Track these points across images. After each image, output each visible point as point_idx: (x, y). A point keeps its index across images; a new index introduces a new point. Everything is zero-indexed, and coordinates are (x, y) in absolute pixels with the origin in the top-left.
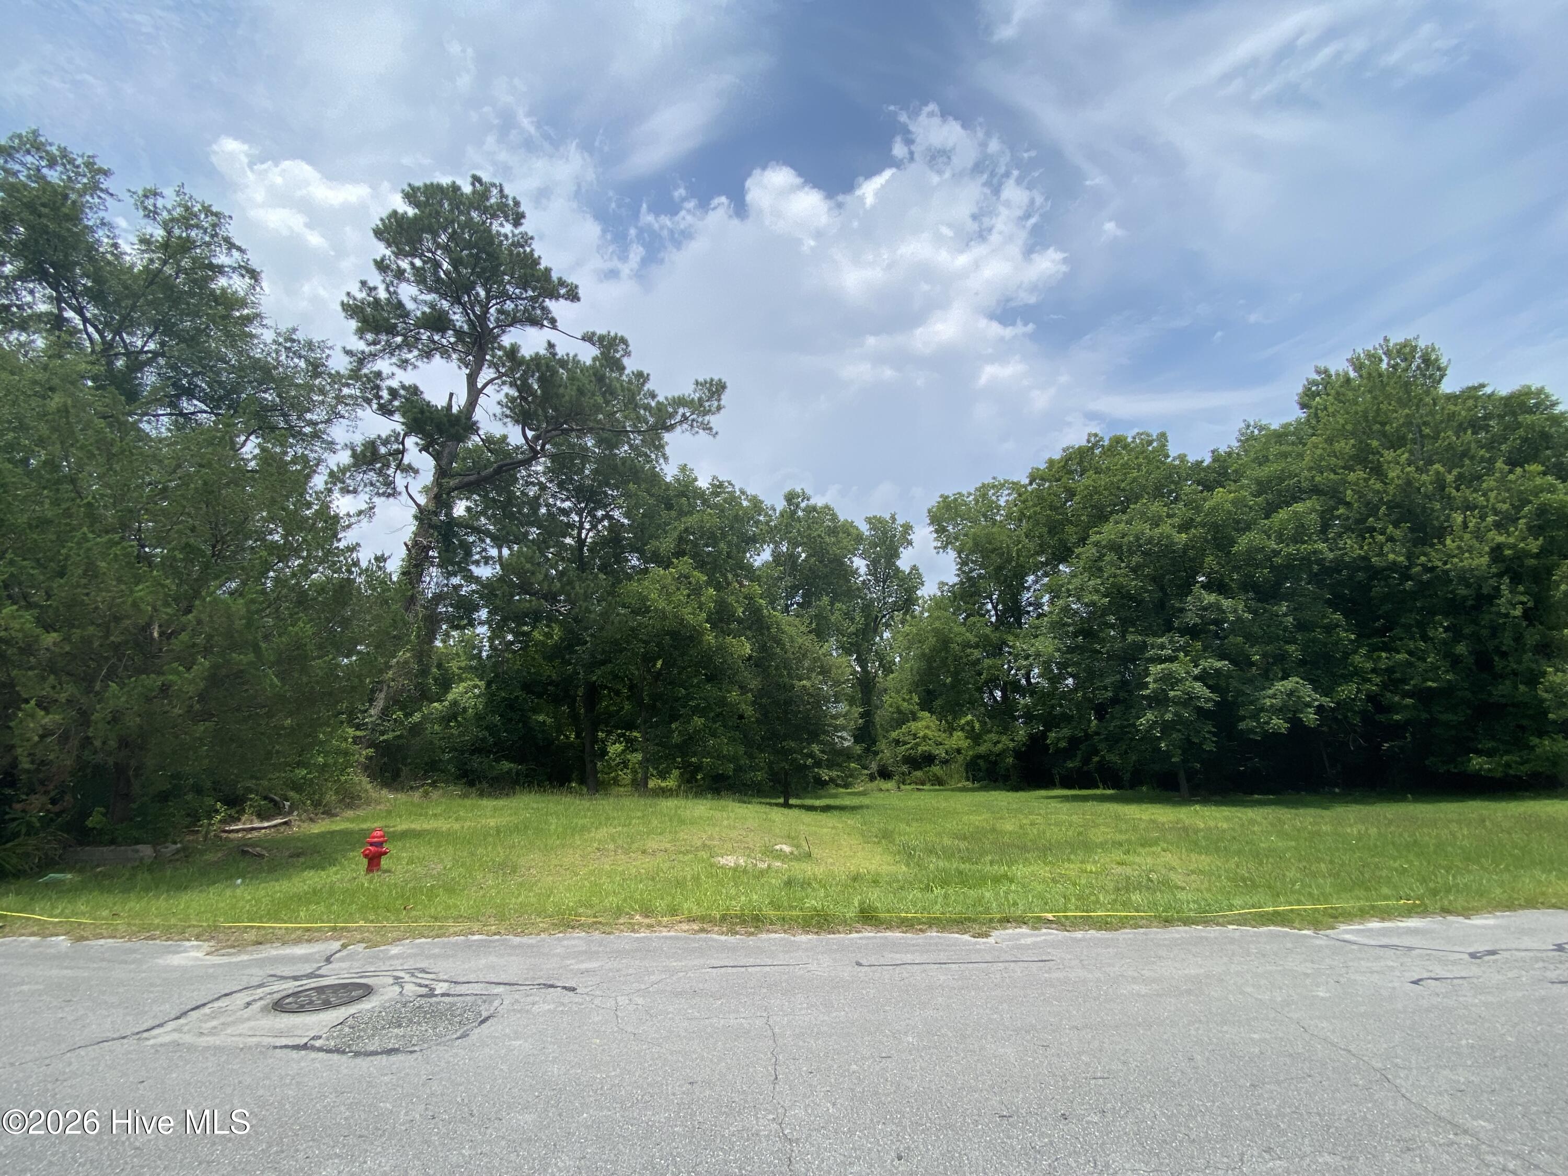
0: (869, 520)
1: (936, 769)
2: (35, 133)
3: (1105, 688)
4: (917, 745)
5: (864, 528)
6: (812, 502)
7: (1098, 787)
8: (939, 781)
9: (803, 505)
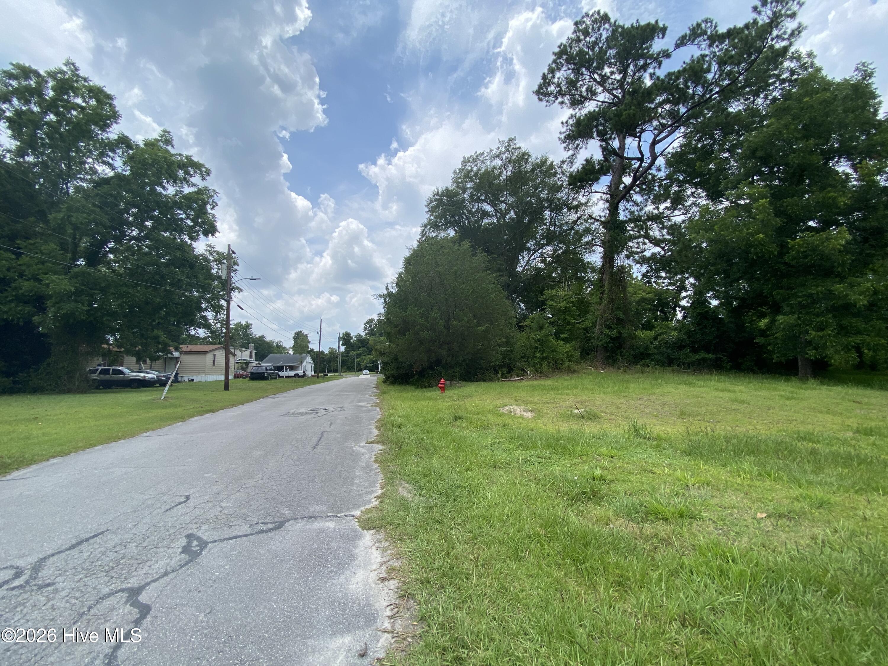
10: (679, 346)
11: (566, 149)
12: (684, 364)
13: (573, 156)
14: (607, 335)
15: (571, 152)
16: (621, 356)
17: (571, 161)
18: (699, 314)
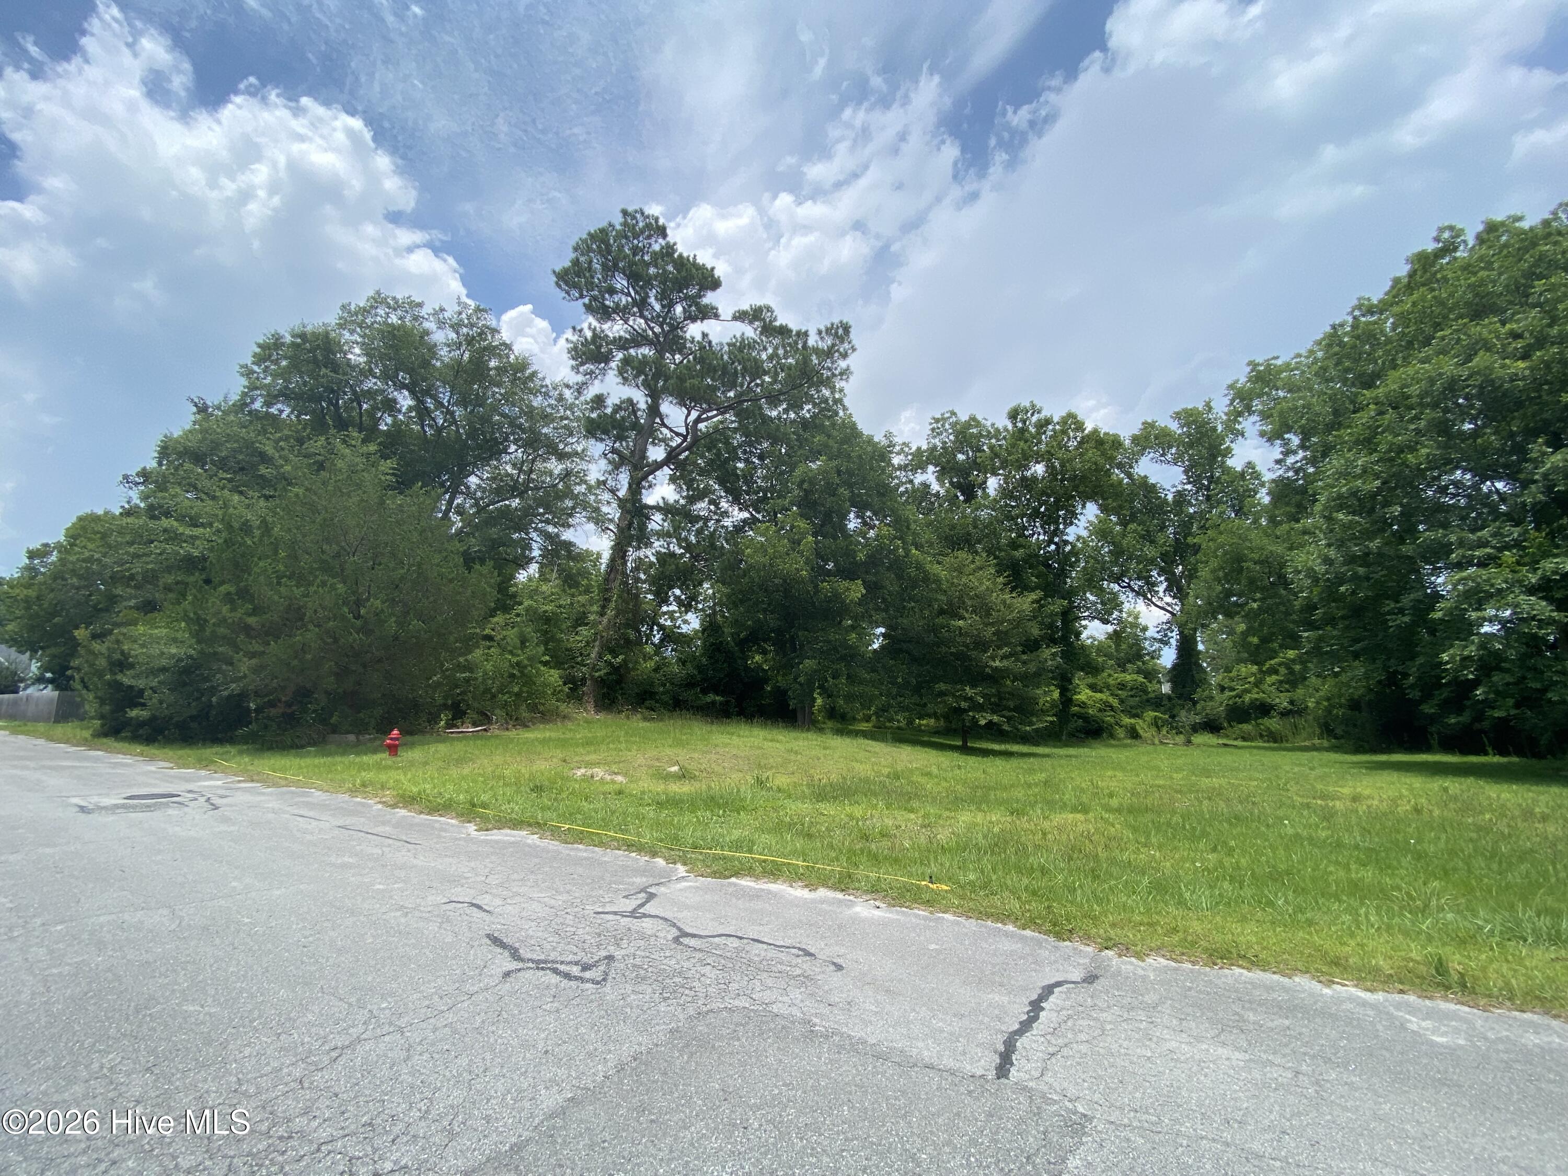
0: (1177, 416)
1: (1273, 723)
2: (378, 293)
3: (1401, 611)
4: (1247, 691)
5: (1174, 427)
6: (1045, 413)
7: (1486, 754)
8: (1274, 738)
9: (1034, 419)
10: (690, 684)
11: (576, 369)
12: (692, 707)
13: (584, 384)
14: (609, 663)
15: (580, 378)
16: (622, 694)
17: (580, 389)
18: (712, 644)
